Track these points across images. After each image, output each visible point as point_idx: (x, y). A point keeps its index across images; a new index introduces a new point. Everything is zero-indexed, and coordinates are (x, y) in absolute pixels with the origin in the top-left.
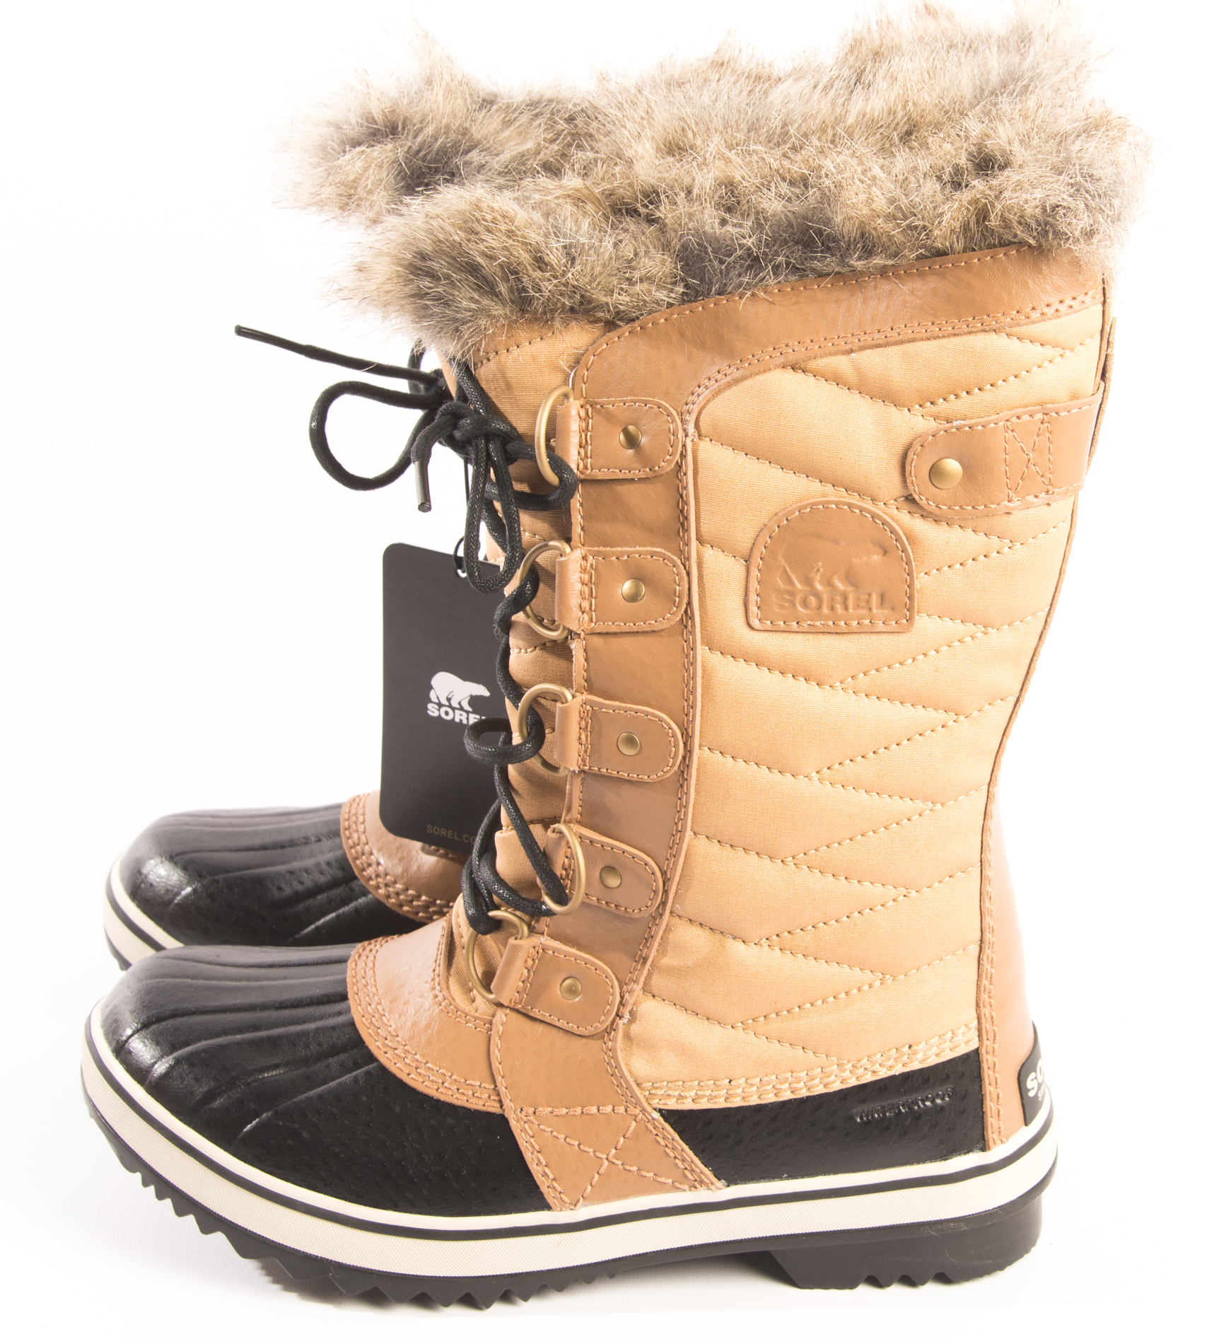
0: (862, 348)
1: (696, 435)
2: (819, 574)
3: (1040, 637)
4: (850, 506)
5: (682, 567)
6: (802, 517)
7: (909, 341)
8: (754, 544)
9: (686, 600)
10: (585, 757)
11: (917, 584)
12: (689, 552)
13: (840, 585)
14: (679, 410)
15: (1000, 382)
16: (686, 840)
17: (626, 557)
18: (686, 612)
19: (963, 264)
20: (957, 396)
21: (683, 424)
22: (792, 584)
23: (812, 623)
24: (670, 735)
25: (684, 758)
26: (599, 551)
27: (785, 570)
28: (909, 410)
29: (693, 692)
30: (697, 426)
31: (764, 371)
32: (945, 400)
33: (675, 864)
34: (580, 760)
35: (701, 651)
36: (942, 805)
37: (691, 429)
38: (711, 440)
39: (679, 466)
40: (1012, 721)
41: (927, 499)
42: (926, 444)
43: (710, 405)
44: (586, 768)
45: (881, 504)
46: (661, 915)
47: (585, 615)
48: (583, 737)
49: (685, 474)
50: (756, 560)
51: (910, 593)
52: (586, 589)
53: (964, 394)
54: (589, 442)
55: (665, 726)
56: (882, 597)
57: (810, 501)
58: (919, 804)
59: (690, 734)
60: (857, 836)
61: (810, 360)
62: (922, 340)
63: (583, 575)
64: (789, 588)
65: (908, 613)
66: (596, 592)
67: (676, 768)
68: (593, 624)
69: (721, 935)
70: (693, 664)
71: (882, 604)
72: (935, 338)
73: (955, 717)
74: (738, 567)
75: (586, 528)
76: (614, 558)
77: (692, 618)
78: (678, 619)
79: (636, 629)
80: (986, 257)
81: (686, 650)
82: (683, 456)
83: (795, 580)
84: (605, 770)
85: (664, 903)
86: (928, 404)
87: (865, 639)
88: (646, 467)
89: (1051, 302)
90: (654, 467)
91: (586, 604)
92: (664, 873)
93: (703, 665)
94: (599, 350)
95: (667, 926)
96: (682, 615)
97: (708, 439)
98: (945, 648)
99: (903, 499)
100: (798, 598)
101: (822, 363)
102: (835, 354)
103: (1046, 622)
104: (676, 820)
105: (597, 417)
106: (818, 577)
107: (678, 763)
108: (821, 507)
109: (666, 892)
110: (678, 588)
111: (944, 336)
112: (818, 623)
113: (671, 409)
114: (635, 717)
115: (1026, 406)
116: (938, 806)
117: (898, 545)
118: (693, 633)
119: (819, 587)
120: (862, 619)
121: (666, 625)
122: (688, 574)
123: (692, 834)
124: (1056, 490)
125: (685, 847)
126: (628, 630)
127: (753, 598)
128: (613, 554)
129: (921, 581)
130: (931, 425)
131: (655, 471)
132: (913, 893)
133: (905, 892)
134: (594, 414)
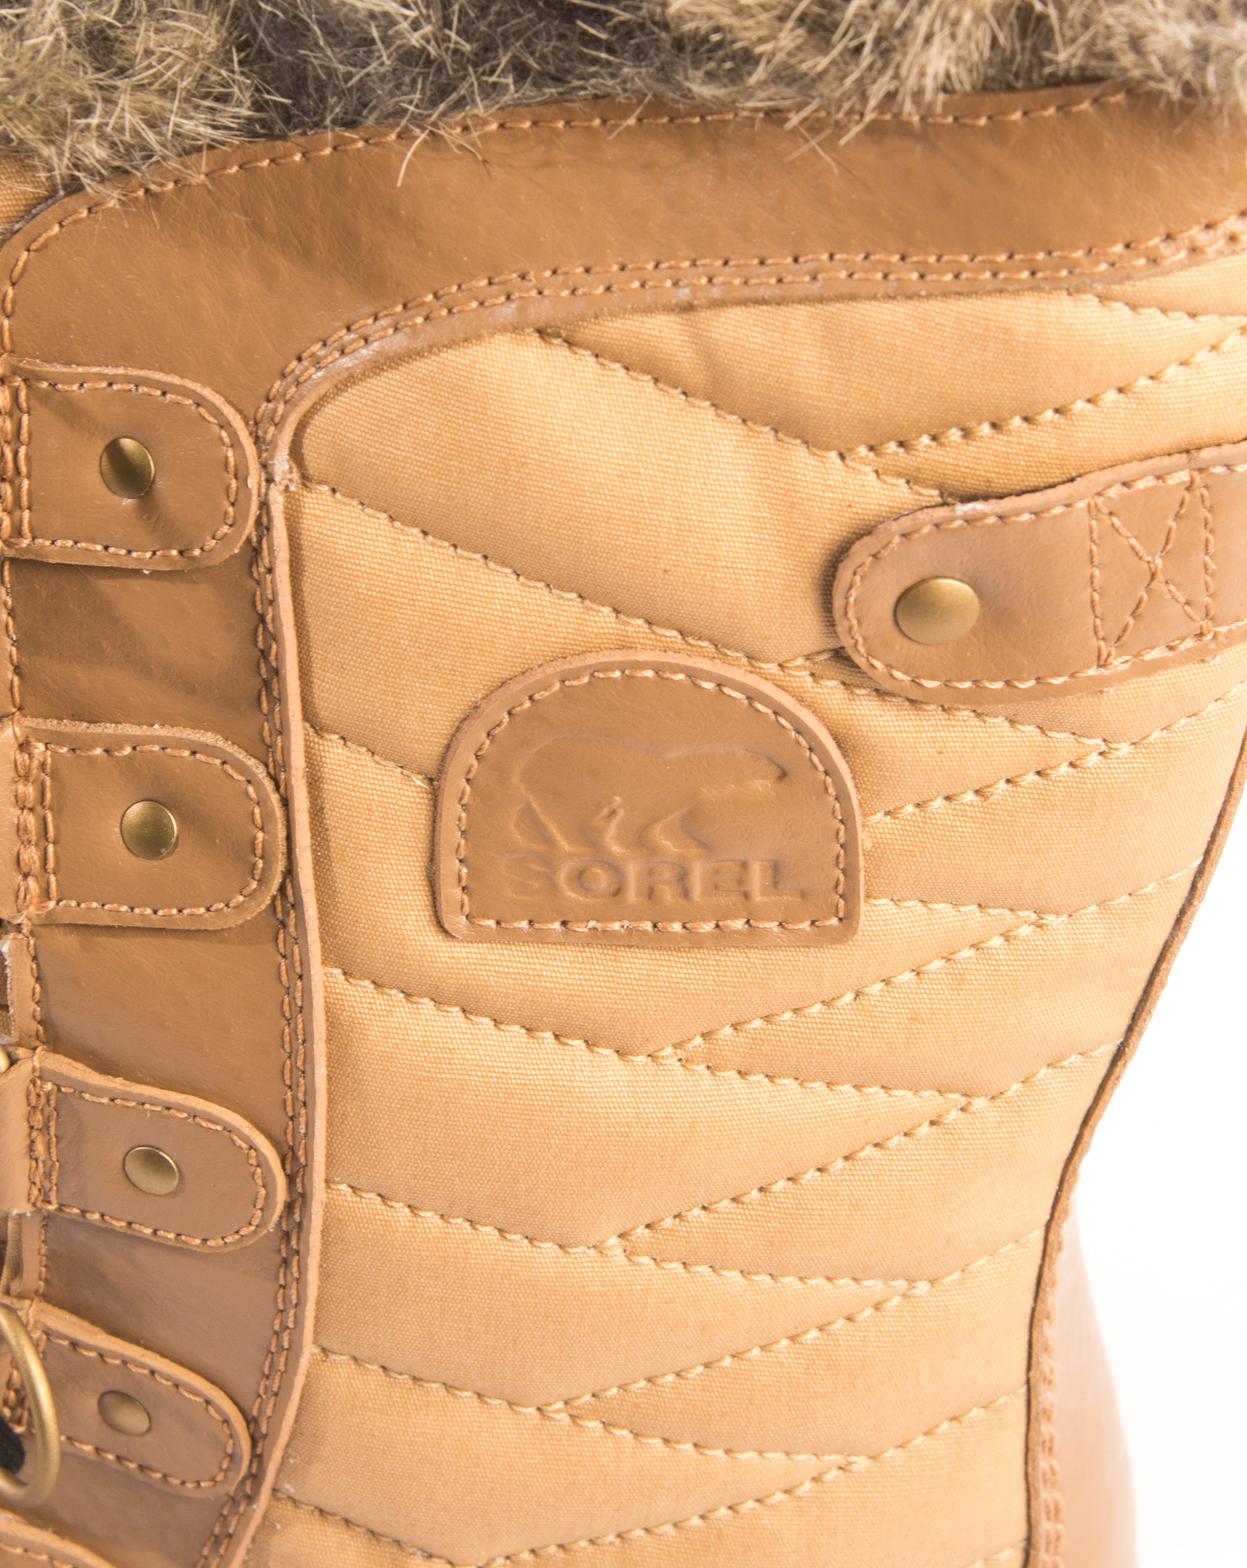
0: (719, 304)
1: (295, 476)
2: (615, 822)
3: (1178, 921)
4: (693, 674)
5: (269, 785)
6: (567, 694)
7: (840, 298)
8: (448, 747)
9: (280, 866)
10: (48, 1186)
11: (864, 839)
12: (286, 751)
13: (669, 846)
14: (251, 415)
15: (1080, 405)
16: (304, 1361)
17: (128, 750)
18: (282, 889)
19: (983, 121)
20: (967, 434)
21: (260, 452)
22: (548, 840)
23: (599, 926)
24: (253, 1161)
25: (289, 1207)
26: (59, 733)
27: (528, 808)
28: (842, 457)
29: (307, 1072)
30: (296, 453)
31: (466, 340)
32: (934, 438)
33: (279, 1410)
34: (35, 1192)
35: (323, 977)
36: (933, 1282)
37: (281, 464)
38: (334, 491)
39: (254, 552)
40: (1105, 1097)
41: (889, 666)
42: (884, 553)
43: (329, 409)
44: (51, 1208)
45: (772, 668)
46: (251, 1499)
47: (31, 882)
48: (40, 1148)
49: (270, 571)
50: (455, 784)
51: (847, 864)
52: (31, 821)
53: (986, 429)
54: (24, 469)
55: (239, 1142)
56: (777, 872)
57: (591, 660)
58: (874, 1286)
59: (302, 1160)
60: (721, 1359)
61: (583, 319)
62: (874, 297)
63: (21, 787)
64: (539, 847)
65: (842, 903)
66: (56, 828)
67: (271, 1227)
68: (52, 904)
69: (395, 1549)
70: (305, 1009)
71: (775, 884)
72: (909, 297)
73: (963, 1101)
74: (410, 794)
75: (25, 670)
76: (98, 751)
77: (298, 906)
78: (263, 907)
79: (157, 921)
80: (1044, 108)
81: (284, 978)
82: (263, 526)
83: (555, 832)
84: (97, 1216)
85: (256, 1478)
86: (892, 446)
87: (735, 959)
88: (169, 547)
89: (1217, 217)
90: (190, 549)
91: (31, 855)
92: (251, 1421)
93: (327, 1011)
94: (41, 240)
95: (265, 1517)
96: (274, 899)
97: (325, 488)
98: (937, 965)
99: (826, 656)
100: (563, 873)
101: (616, 329)
102: (649, 310)
103: (1194, 887)
104: (277, 1328)
105: (41, 412)
106: (612, 829)
107: (275, 1218)
108: (617, 674)
109: (258, 1458)
110: (260, 835)
111: (929, 296)
112: (616, 926)
113: (229, 412)
114: (164, 1117)
115: (1148, 457)
116: (923, 1287)
117: (815, 759)
118: (301, 938)
119: (616, 849)
120: (726, 917)
121: (234, 921)
122: (286, 802)
123: (316, 1350)
124: (1223, 629)
125: (299, 1381)
126: (140, 924)
127: (450, 867)
128: (94, 741)
129: (873, 829)
130: (900, 493)
131: (194, 558)
132: (861, 1463)
133: (840, 1459)
134: (34, 403)
